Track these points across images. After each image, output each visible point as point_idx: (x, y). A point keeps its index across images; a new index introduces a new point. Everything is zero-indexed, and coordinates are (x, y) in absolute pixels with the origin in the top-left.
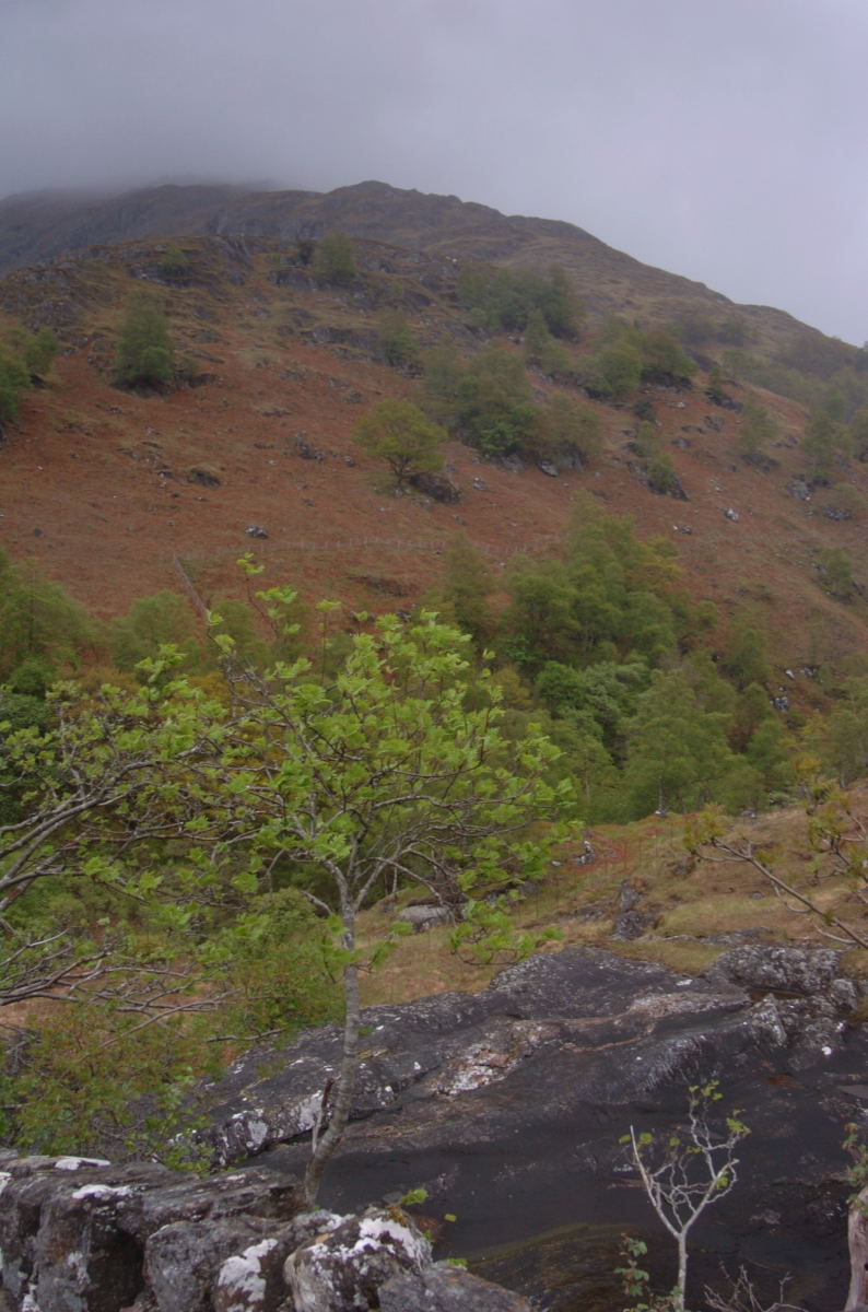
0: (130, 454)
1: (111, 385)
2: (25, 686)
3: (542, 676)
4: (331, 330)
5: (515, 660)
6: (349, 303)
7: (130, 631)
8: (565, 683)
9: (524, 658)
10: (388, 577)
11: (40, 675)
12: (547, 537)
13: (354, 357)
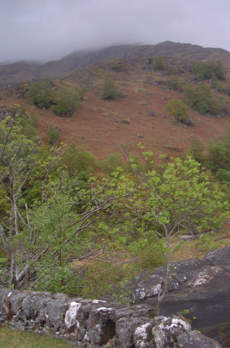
0: (106, 117)
1: (101, 99)
2: (81, 178)
3: (217, 172)
4: (158, 81)
5: (210, 168)
6: (162, 74)
7: (108, 163)
8: (224, 174)
9: (212, 168)
10: (175, 147)
11: (85, 175)
12: (218, 135)
13: (165, 88)
